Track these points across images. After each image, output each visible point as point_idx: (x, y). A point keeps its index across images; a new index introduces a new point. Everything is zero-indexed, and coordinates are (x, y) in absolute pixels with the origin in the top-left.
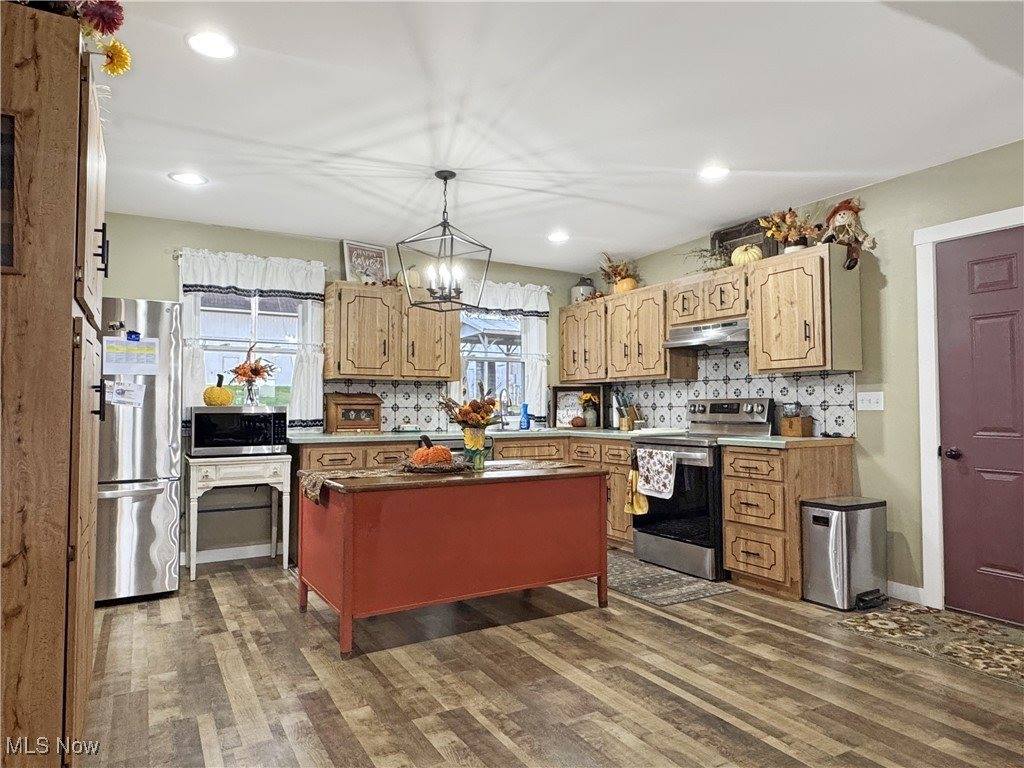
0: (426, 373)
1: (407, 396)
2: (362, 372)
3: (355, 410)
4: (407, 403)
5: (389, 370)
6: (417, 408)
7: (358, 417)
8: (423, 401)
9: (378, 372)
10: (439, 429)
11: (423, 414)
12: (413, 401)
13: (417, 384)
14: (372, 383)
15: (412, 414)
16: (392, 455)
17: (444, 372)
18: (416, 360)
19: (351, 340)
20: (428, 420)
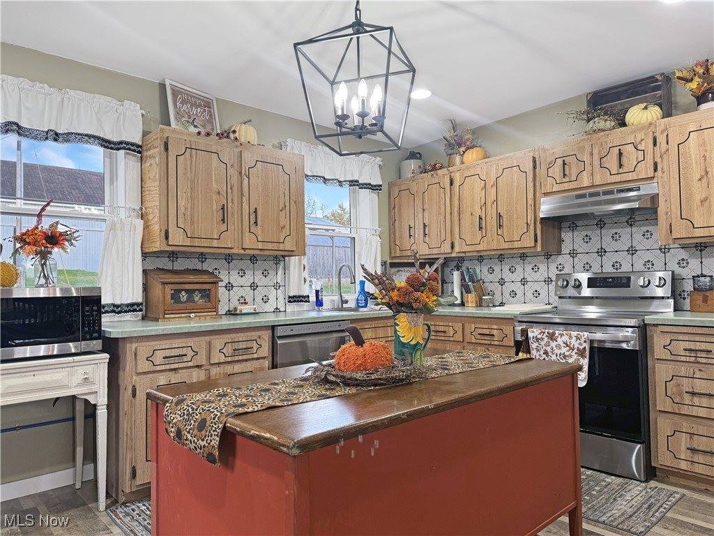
0: (270, 246)
1: (242, 273)
2: (197, 242)
3: (187, 291)
4: (242, 281)
5: (229, 242)
6: (254, 287)
7: (190, 299)
8: (259, 279)
9: (215, 243)
10: (277, 310)
11: (260, 292)
12: (248, 279)
13: (253, 259)
14: (202, 257)
15: (248, 294)
16: (241, 346)
17: (288, 245)
18: (258, 230)
19: (182, 203)
20: (265, 300)
